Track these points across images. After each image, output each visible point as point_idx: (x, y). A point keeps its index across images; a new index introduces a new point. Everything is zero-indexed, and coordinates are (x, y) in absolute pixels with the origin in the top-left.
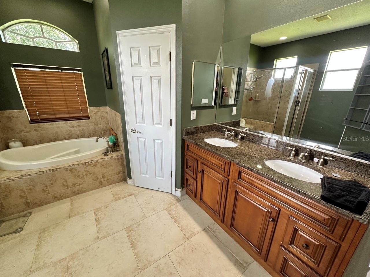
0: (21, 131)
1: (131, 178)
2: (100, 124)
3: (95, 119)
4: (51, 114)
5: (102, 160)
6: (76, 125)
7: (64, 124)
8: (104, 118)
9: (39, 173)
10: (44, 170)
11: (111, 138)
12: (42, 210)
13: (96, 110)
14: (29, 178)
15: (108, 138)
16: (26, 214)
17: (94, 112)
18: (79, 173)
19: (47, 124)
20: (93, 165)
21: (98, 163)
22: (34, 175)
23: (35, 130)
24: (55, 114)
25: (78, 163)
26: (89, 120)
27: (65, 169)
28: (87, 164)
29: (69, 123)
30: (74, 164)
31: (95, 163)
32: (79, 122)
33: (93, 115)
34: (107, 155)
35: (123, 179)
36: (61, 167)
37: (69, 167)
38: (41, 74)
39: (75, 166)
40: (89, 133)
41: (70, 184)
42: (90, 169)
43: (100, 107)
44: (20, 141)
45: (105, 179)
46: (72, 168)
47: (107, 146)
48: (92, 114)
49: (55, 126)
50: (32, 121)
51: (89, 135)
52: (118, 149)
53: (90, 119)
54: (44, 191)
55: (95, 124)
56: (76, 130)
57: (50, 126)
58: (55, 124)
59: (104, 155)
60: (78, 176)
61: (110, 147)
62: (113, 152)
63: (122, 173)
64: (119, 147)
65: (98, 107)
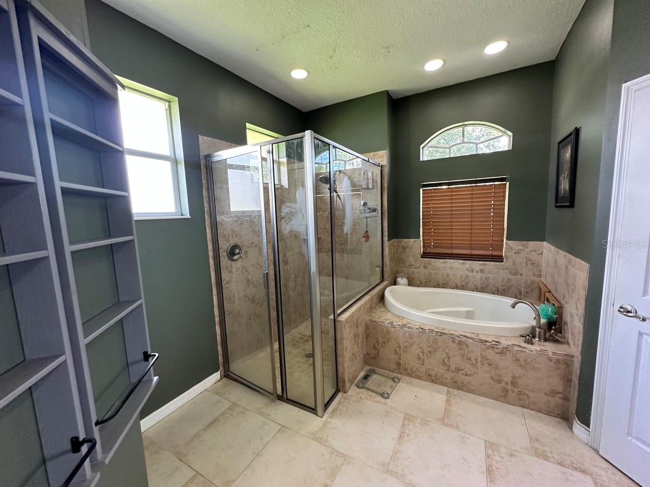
0: (411, 266)
1: (589, 427)
2: (521, 275)
3: (514, 263)
4: (447, 248)
5: (519, 349)
6: (477, 269)
7: (461, 264)
8: (532, 264)
9: (421, 330)
10: (427, 328)
11: (547, 309)
12: (410, 384)
13: (520, 248)
14: (408, 332)
15: (537, 308)
16: (395, 378)
17: (514, 250)
18: (471, 355)
19: (439, 261)
20: (498, 351)
21: (510, 351)
22: (415, 330)
23: (424, 267)
24: (452, 248)
25: (473, 336)
26: (502, 263)
27: (453, 338)
28: (488, 343)
29: (468, 263)
30: (468, 335)
31: (503, 348)
32: (484, 264)
33: (512, 256)
34: (532, 344)
35: (560, 413)
36: (448, 332)
37: (458, 337)
38: (449, 192)
39: (468, 340)
40: (495, 287)
41: (453, 367)
42: (491, 355)
43: (529, 242)
44: (408, 278)
45: (516, 390)
46: (463, 342)
47: (534, 323)
48: (509, 254)
49: (448, 265)
50: (425, 255)
51: (496, 291)
52: (560, 339)
53: (503, 261)
54: (419, 358)
55: (510, 272)
56: (476, 277)
57: (442, 265)
58: (450, 262)
59: (524, 338)
60: (467, 359)
61: (540, 328)
62: (546, 340)
63: (560, 398)
64: (561, 333)
65: (525, 242)
